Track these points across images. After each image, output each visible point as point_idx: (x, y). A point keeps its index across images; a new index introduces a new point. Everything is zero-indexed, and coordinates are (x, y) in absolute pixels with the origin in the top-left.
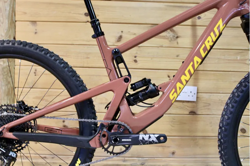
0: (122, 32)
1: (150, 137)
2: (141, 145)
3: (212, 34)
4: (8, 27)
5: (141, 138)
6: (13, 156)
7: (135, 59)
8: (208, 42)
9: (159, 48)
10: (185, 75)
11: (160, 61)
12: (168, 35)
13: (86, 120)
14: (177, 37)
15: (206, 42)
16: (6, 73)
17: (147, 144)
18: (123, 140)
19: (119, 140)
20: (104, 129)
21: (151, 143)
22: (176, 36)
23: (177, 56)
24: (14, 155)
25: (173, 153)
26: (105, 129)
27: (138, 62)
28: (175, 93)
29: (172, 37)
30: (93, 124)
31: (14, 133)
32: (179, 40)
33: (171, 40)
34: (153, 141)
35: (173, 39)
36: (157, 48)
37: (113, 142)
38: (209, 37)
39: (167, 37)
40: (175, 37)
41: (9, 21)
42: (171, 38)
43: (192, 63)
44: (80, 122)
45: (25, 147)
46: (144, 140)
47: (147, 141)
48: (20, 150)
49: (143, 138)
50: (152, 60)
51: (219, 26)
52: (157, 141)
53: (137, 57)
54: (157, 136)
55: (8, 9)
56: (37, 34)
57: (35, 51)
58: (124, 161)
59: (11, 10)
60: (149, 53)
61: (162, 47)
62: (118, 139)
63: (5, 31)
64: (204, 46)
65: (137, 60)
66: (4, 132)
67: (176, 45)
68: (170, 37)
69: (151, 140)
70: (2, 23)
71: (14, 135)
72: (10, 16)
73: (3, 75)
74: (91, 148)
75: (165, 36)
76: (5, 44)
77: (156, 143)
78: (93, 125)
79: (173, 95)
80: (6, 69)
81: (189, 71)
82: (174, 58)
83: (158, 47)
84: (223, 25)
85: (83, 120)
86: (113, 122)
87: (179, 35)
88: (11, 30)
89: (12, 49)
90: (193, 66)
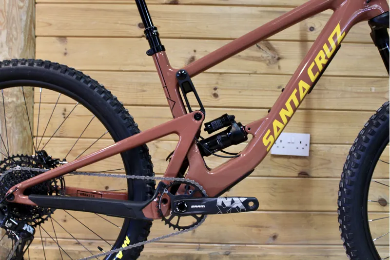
0: (195, 51)
1: (233, 202)
2: (220, 213)
3: (325, 47)
4: (24, 46)
5: (219, 203)
6: (28, 230)
7: (214, 92)
8: (320, 58)
10: (286, 109)
11: (252, 95)
12: (265, 55)
13: (138, 177)
14: (279, 59)
15: (317, 59)
16: (21, 114)
17: (229, 212)
18: (192, 207)
19: (186, 206)
20: (164, 191)
21: (235, 210)
22: (277, 57)
23: (279, 87)
24: (30, 229)
25: (275, 237)
26: (166, 190)
27: (220, 97)
28: (271, 136)
29: (270, 58)
30: (148, 184)
31: (31, 196)
32: (281, 62)
33: (270, 62)
34: (237, 207)
35: (271, 62)
36: (248, 75)
37: (178, 210)
38: (321, 51)
39: (263, 59)
40: (275, 59)
41: (25, 37)
42: (268, 60)
43: (295, 91)
44: (129, 180)
45: (46, 219)
46: (225, 206)
47: (228, 208)
48: (39, 224)
49: (223, 203)
50: (241, 94)
51: (336, 35)
52: (244, 208)
53: (218, 90)
54: (243, 200)
55: (24, 18)
56: (67, 55)
57: (62, 75)
58: (199, 249)
59: (29, 20)
60: (236, 83)
61: (255, 73)
62: (185, 204)
63: (20, 51)
64: (313, 64)
65: (218, 94)
66: (15, 194)
67: (277, 71)
68: (268, 58)
69: (235, 206)
70: (16, 39)
71: (30, 199)
72: (28, 29)
73: (16, 118)
74: (145, 219)
75: (259, 58)
76: (19, 65)
77: (243, 211)
78: (148, 186)
79: (267, 138)
80: (21, 108)
81: (292, 103)
82: (275, 91)
83: (250, 74)
84: (342, 33)
85: (133, 177)
86: (178, 179)
87: (281, 55)
88: (28, 50)
89: (30, 71)
90: (298, 95)
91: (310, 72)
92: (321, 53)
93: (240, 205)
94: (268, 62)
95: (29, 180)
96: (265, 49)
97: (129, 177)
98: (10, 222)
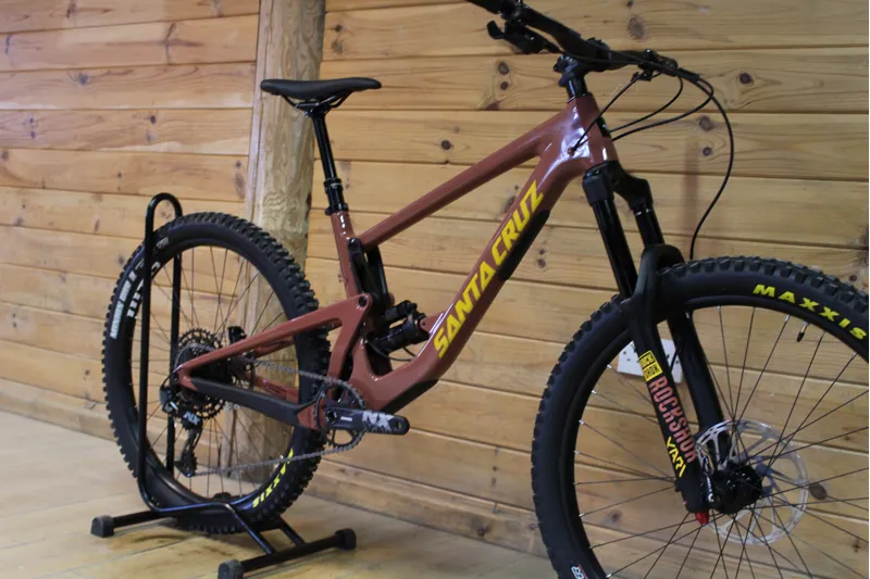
1: (378, 419)
3: (516, 215)
4: (296, 174)
5: (365, 419)
6: (190, 420)
7: (540, 257)
8: (508, 231)
10: (463, 301)
15: (504, 233)
17: (374, 432)
18: (343, 418)
19: (336, 416)
21: (381, 431)
24: (193, 419)
25: (616, 517)
27: (548, 265)
28: (444, 339)
31: (195, 380)
34: (383, 427)
37: (328, 420)
38: (511, 221)
41: (298, 163)
43: (476, 276)
44: (301, 378)
45: (219, 411)
46: (370, 423)
47: (373, 426)
49: (368, 419)
50: (581, 262)
51: (530, 197)
52: (389, 429)
53: (546, 254)
54: (390, 418)
55: (298, 134)
59: (305, 136)
60: (573, 244)
63: (289, 182)
64: (499, 240)
66: (180, 375)
69: (380, 425)
70: (285, 165)
71: (193, 382)
72: (303, 149)
74: (299, 426)
77: (388, 433)
79: (440, 339)
81: (471, 293)
84: (538, 196)
85: (308, 374)
88: (302, 180)
89: (212, 229)
90: (478, 282)
91: (495, 251)
92: (510, 225)
93: (386, 424)
95: (194, 360)
97: (302, 373)
98: (170, 406)
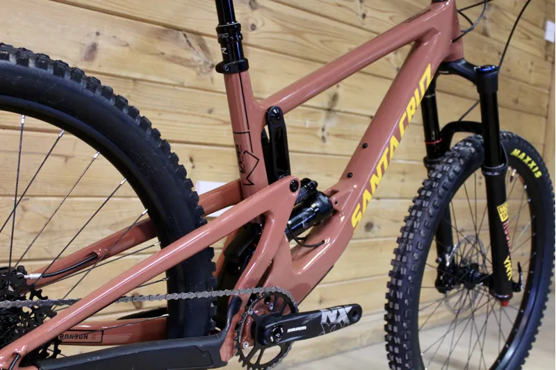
0: (98, 34)
1: (338, 314)
2: (323, 334)
5: (324, 320)
8: (411, 108)
9: (176, 88)
10: (377, 175)
12: (196, 58)
14: (213, 67)
18: (289, 331)
21: (339, 326)
22: (210, 63)
23: (210, 111)
26: (251, 311)
29: (202, 63)
33: (201, 71)
34: (342, 322)
35: (204, 71)
36: (172, 87)
39: (193, 64)
40: (208, 66)
42: (200, 66)
43: (387, 150)
46: (329, 322)
47: (332, 325)
49: (328, 320)
50: (161, 117)
52: (348, 321)
54: (349, 309)
60: (155, 99)
61: (182, 85)
62: (282, 329)
64: (404, 116)
68: (200, 63)
69: (339, 320)
75: (189, 61)
77: (346, 325)
79: (356, 216)
81: (382, 167)
82: (203, 117)
83: (174, 85)
84: (431, 77)
90: (389, 154)
93: (345, 318)
94: (198, 69)
96: (197, 48)
